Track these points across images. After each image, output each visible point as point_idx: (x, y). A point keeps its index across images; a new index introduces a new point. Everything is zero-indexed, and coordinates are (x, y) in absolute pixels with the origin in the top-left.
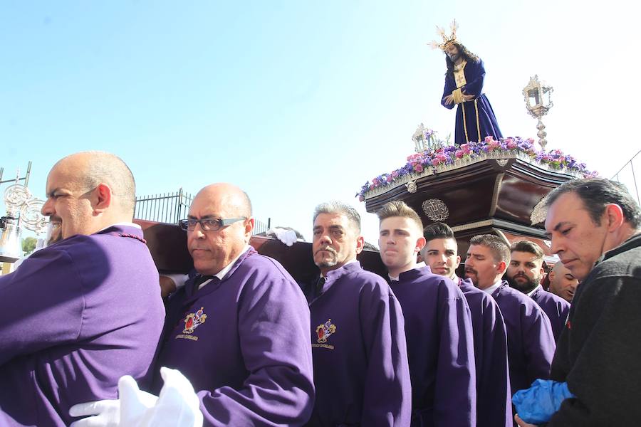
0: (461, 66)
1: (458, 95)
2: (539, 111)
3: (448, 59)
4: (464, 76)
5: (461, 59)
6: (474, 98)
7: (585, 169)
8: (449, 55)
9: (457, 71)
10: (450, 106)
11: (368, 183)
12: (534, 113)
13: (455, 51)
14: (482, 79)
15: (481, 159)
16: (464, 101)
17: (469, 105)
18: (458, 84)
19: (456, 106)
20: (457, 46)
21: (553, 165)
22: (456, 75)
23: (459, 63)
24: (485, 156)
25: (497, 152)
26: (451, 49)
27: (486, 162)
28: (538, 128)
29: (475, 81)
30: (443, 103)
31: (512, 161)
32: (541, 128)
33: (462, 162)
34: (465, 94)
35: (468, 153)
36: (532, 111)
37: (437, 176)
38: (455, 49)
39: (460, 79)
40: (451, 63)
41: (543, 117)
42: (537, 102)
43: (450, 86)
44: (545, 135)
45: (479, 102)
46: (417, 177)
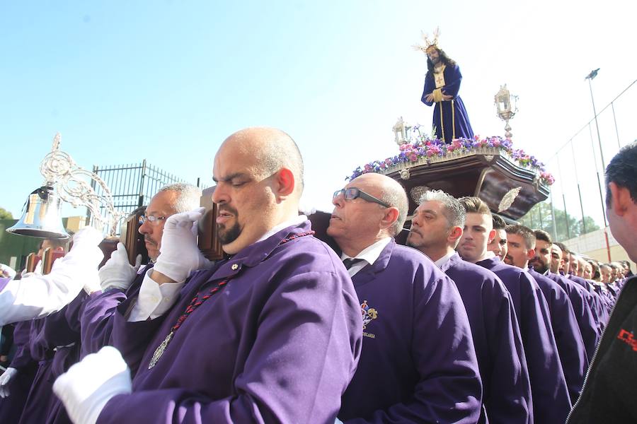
0: (440, 69)
1: (438, 95)
2: (507, 115)
3: (429, 62)
4: (443, 78)
5: (440, 62)
6: (452, 98)
7: (543, 167)
8: (431, 58)
9: (437, 73)
10: (430, 104)
11: (359, 168)
12: (503, 117)
13: (436, 55)
14: (459, 82)
15: (471, 154)
16: (443, 100)
17: (446, 104)
18: (438, 85)
19: (434, 104)
20: (438, 51)
21: (522, 163)
22: (437, 77)
23: (439, 67)
24: (475, 151)
25: (485, 148)
26: (433, 53)
27: (474, 157)
28: (506, 130)
29: (453, 83)
30: (424, 100)
31: (497, 157)
32: (508, 130)
33: (453, 155)
34: (444, 94)
35: (459, 147)
36: (501, 115)
37: (430, 166)
38: (437, 53)
39: (440, 80)
40: (431, 65)
41: (510, 120)
42: (506, 106)
43: (430, 85)
44: (511, 136)
45: (455, 102)
46: (412, 166)
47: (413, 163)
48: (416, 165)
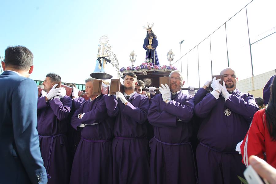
1: (150, 47)
4: (152, 41)
6: (154, 49)
13: (150, 33)
22: (149, 40)
23: (151, 37)
29: (155, 44)
34: (152, 47)
46: (148, 71)
47: (149, 70)
48: (150, 71)
